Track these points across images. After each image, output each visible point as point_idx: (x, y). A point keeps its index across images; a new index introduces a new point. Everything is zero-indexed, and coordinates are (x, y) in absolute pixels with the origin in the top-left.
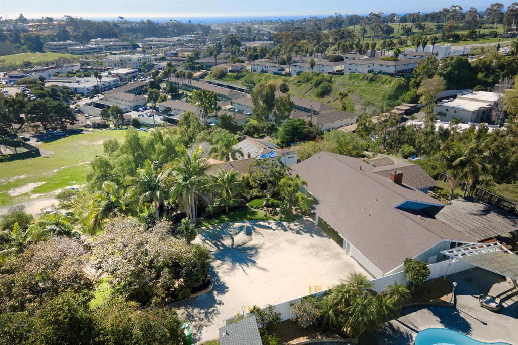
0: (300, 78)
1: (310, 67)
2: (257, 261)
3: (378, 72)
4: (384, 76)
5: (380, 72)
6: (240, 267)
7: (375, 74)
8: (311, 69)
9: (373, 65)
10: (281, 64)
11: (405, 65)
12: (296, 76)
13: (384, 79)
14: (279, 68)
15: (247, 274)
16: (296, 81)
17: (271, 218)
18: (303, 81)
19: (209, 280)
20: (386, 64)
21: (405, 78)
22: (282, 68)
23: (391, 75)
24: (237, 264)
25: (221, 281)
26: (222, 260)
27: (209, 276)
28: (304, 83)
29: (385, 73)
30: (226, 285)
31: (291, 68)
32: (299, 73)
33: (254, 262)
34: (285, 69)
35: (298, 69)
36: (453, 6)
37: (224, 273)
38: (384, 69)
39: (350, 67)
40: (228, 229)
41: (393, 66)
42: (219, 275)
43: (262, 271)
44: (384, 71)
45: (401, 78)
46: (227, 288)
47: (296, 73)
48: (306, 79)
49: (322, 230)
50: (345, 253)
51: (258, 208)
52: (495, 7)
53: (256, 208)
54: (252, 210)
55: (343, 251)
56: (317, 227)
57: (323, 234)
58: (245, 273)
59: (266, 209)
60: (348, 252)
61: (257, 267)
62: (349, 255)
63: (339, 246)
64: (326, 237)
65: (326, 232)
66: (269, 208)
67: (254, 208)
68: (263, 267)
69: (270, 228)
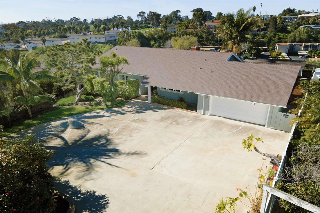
0: (36, 51)
1: (42, 43)
2: (117, 148)
3: (95, 42)
4: (100, 44)
5: (96, 42)
6: (98, 163)
7: (93, 44)
8: (44, 44)
9: (90, 38)
10: (16, 43)
11: (110, 37)
12: (32, 50)
13: (100, 46)
14: (15, 46)
15: (118, 167)
16: (33, 54)
17: (95, 108)
18: (40, 53)
19: (60, 198)
20: (98, 37)
21: (113, 44)
22: (18, 46)
23: (104, 43)
24: (92, 161)
25: (84, 191)
26: (63, 165)
27: (56, 192)
28: (40, 54)
29: (100, 43)
30: (96, 194)
31: (26, 46)
32: (34, 48)
33: (116, 151)
34: (21, 46)
35: (32, 45)
36: (118, 15)
37: (79, 178)
38: (98, 40)
39: (74, 40)
40: (46, 130)
41: (104, 37)
42: (73, 183)
43: (135, 156)
44: (98, 41)
45: (111, 45)
46: (103, 197)
47: (31, 48)
48: (41, 51)
49: (159, 104)
50: (203, 114)
51: (72, 104)
52: (141, 14)
53: (69, 105)
54: (65, 108)
55: (198, 114)
56: (152, 104)
57: (164, 107)
58: (114, 167)
59: (82, 104)
60: (207, 111)
61: (124, 154)
62: (209, 115)
63: (190, 111)
64: (169, 108)
65: (165, 105)
66: (85, 103)
67: (67, 106)
68: (133, 151)
69: (103, 116)
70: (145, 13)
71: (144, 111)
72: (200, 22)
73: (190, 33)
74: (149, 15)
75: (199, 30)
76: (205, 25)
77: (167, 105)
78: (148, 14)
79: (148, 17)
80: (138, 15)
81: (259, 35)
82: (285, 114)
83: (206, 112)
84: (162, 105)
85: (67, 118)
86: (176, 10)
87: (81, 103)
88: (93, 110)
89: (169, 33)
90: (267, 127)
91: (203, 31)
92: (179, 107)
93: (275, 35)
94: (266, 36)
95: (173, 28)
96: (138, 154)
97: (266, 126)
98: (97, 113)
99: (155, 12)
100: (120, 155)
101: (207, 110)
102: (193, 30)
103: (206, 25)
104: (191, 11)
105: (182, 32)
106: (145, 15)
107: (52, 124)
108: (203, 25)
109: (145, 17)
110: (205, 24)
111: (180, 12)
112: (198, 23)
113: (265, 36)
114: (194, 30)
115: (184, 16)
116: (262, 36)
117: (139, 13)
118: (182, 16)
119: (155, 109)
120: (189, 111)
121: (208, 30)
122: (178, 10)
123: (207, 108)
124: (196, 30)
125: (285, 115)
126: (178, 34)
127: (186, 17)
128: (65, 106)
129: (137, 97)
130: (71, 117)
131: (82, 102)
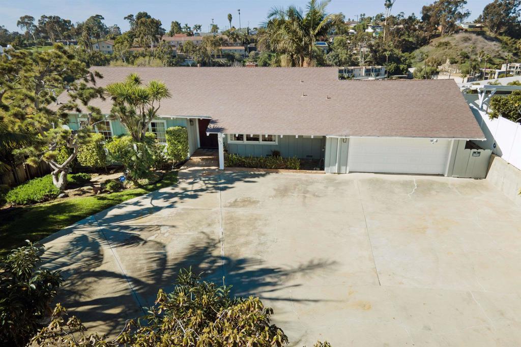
49: (244, 169)
50: (336, 172)
51: (55, 197)
52: (25, 21)
53: (46, 200)
54: (41, 207)
55: (327, 174)
56: (227, 170)
57: (257, 173)
58: (307, 302)
59: (76, 192)
60: (345, 167)
61: (294, 272)
62: (347, 172)
63: (310, 171)
64: (268, 173)
65: (256, 167)
66: (82, 188)
67: (41, 202)
68: (305, 263)
69: (158, 209)
70: (32, 18)
71: (230, 186)
72: (154, 36)
73: (139, 53)
74: (42, 23)
75: (155, 49)
76: (162, 40)
77: (262, 168)
78: (39, 21)
79: (40, 27)
80: (19, 23)
81: (248, 56)
82: (475, 150)
83: (343, 168)
84: (251, 169)
85: (75, 228)
86: (95, 16)
87: (71, 190)
88: (121, 201)
89: (101, 55)
90: (448, 176)
91: (162, 52)
92: (287, 168)
93: (270, 56)
94: (259, 58)
95: (105, 45)
96: (320, 265)
97: (446, 175)
98: (136, 204)
99: (57, 17)
100: (289, 276)
101: (343, 165)
102: (142, 49)
103: (164, 41)
104: (125, 18)
105: (124, 54)
106: (33, 22)
107: (49, 248)
108: (159, 40)
109: (35, 26)
110: (163, 38)
111: (103, 18)
112: (150, 37)
113: (257, 58)
114: (146, 49)
115: (112, 27)
116: (253, 58)
117: (21, 18)
118: (108, 27)
119: (245, 178)
120: (308, 171)
121: (170, 49)
122: (99, 14)
123: (343, 162)
124: (149, 50)
125: (475, 153)
126: (118, 56)
127: (115, 28)
128: (36, 202)
129: (184, 163)
130: (84, 224)
131: (73, 189)
